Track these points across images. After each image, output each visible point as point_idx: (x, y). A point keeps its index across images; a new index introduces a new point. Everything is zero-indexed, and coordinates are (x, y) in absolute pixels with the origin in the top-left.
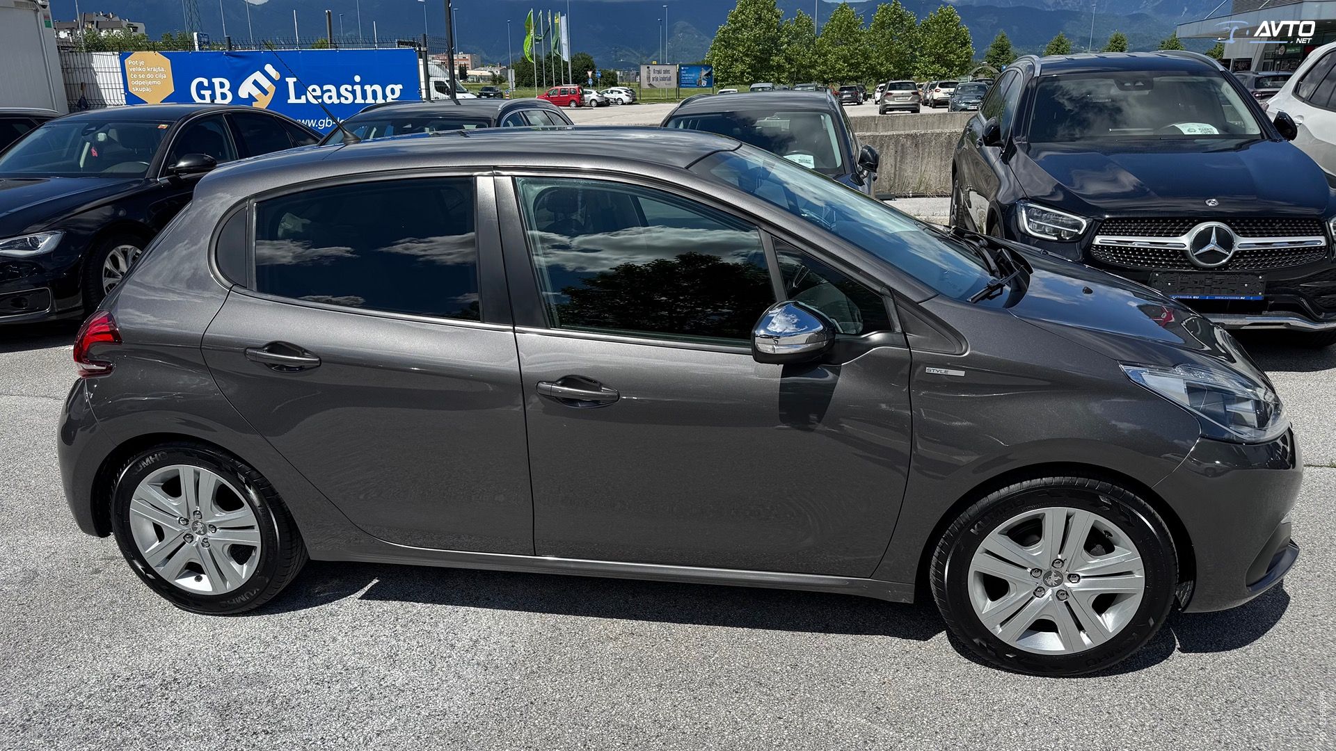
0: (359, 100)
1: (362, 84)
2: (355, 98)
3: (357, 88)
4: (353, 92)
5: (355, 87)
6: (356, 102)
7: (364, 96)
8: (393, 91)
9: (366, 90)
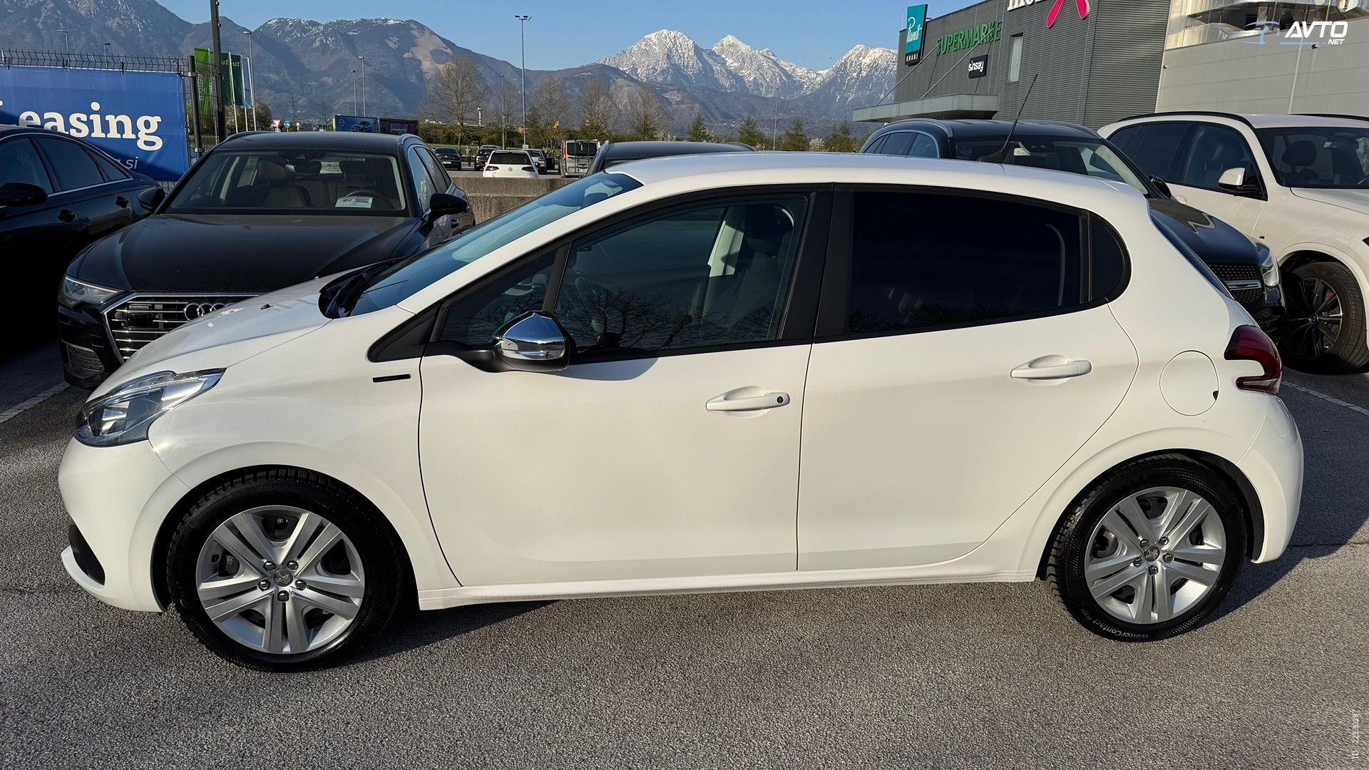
0: (98, 133)
1: (102, 113)
2: (91, 130)
3: (96, 119)
4: (90, 124)
5: (92, 117)
6: (93, 135)
7: (105, 127)
8: (147, 125)
9: (108, 121)
